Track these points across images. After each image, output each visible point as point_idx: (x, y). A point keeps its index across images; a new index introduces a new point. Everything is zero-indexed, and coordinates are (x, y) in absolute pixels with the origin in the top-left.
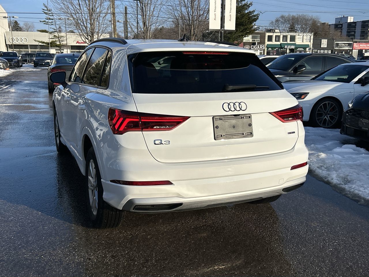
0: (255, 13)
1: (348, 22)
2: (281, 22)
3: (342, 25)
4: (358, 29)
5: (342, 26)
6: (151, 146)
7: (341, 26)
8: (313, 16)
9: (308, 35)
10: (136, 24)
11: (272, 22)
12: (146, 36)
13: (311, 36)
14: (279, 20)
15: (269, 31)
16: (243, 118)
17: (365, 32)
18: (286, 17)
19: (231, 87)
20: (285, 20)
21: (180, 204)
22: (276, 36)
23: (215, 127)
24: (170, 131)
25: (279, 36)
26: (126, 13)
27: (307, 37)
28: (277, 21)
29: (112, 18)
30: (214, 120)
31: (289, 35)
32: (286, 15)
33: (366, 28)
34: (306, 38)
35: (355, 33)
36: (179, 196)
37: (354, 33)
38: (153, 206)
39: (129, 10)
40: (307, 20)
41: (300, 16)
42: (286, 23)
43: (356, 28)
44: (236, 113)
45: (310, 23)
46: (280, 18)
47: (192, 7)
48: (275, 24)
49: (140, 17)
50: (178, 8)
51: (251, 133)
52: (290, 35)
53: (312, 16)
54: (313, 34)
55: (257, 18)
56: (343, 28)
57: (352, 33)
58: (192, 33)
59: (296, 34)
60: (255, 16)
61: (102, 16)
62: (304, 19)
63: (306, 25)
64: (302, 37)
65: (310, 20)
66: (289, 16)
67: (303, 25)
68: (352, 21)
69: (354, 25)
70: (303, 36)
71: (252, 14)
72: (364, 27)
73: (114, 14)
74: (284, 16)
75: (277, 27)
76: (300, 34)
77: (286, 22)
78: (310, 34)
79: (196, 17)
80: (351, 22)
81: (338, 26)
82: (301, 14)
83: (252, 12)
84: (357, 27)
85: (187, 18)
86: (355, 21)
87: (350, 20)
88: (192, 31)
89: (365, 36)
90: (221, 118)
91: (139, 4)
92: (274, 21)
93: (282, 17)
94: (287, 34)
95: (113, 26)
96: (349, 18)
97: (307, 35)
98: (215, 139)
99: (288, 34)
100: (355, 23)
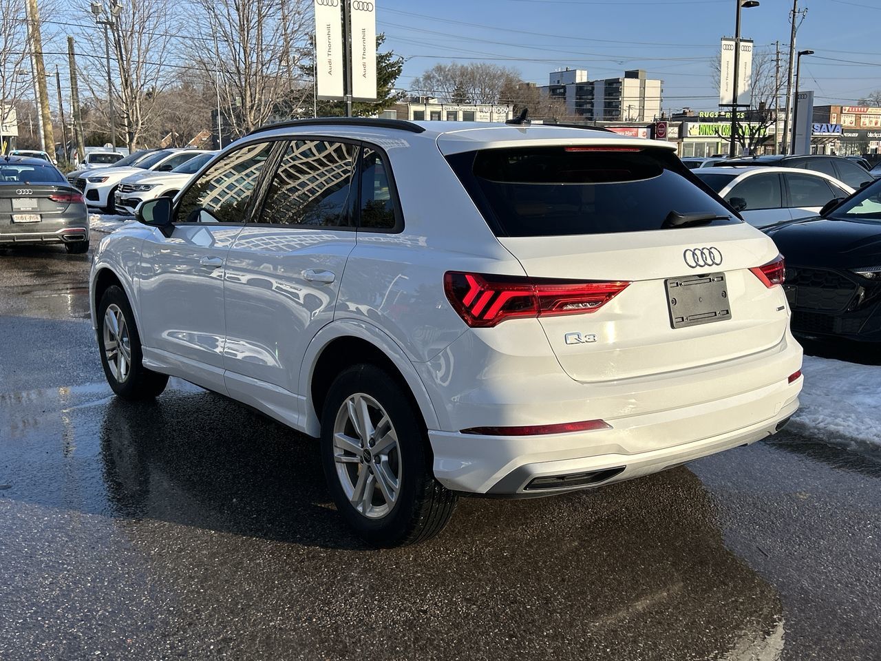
0: (393, 60)
1: (577, 82)
2: (438, 81)
3: (564, 87)
4: (599, 98)
5: (565, 91)
6: (561, 348)
7: (562, 91)
8: (507, 69)
9: (501, 110)
10: (103, 82)
11: (417, 81)
12: (133, 112)
13: (507, 114)
14: (431, 76)
15: (416, 101)
16: (713, 280)
17: (614, 104)
18: (447, 70)
19: (684, 219)
20: (445, 76)
21: (620, 470)
22: (432, 113)
23: (671, 302)
24: (592, 314)
25: (439, 114)
26: (72, 54)
27: (499, 115)
28: (428, 78)
29: (35, 66)
30: (669, 285)
31: (461, 110)
32: (447, 64)
33: (614, 94)
34: (497, 118)
35: (592, 106)
36: (621, 451)
37: (590, 105)
38: (562, 477)
39: (82, 46)
40: (493, 77)
41: (478, 68)
42: (448, 85)
43: (593, 95)
44: (699, 271)
45: (501, 82)
46: (434, 72)
47: (245, 43)
48: (424, 84)
49: (114, 64)
50: (211, 44)
51: (727, 311)
52: (464, 112)
53: (504, 68)
54: (511, 108)
55: (400, 71)
56: (567, 94)
57: (588, 105)
58: (248, 104)
59: (475, 108)
60: (392, 65)
61: (13, 60)
62: (487, 75)
63: (492, 87)
64: (488, 114)
65: (501, 76)
66: (454, 67)
67: (485, 88)
68: (585, 80)
69: (589, 88)
70: (492, 112)
71: (386, 61)
72: (610, 94)
73: (38, 55)
74: (443, 66)
75: (428, 93)
76: (484, 109)
77: (449, 80)
78: (505, 110)
79: (254, 65)
80: (583, 81)
81: (557, 91)
82: (479, 63)
83: (386, 56)
84: (595, 92)
85: (234, 69)
86: (591, 81)
87: (582, 77)
88: (248, 99)
89: (614, 113)
90: (679, 282)
91: (110, 32)
92: (421, 79)
93: (439, 69)
94: (456, 107)
95: (37, 87)
96: (578, 72)
97: (499, 110)
98: (672, 326)
99: (458, 107)
100: (592, 84)
